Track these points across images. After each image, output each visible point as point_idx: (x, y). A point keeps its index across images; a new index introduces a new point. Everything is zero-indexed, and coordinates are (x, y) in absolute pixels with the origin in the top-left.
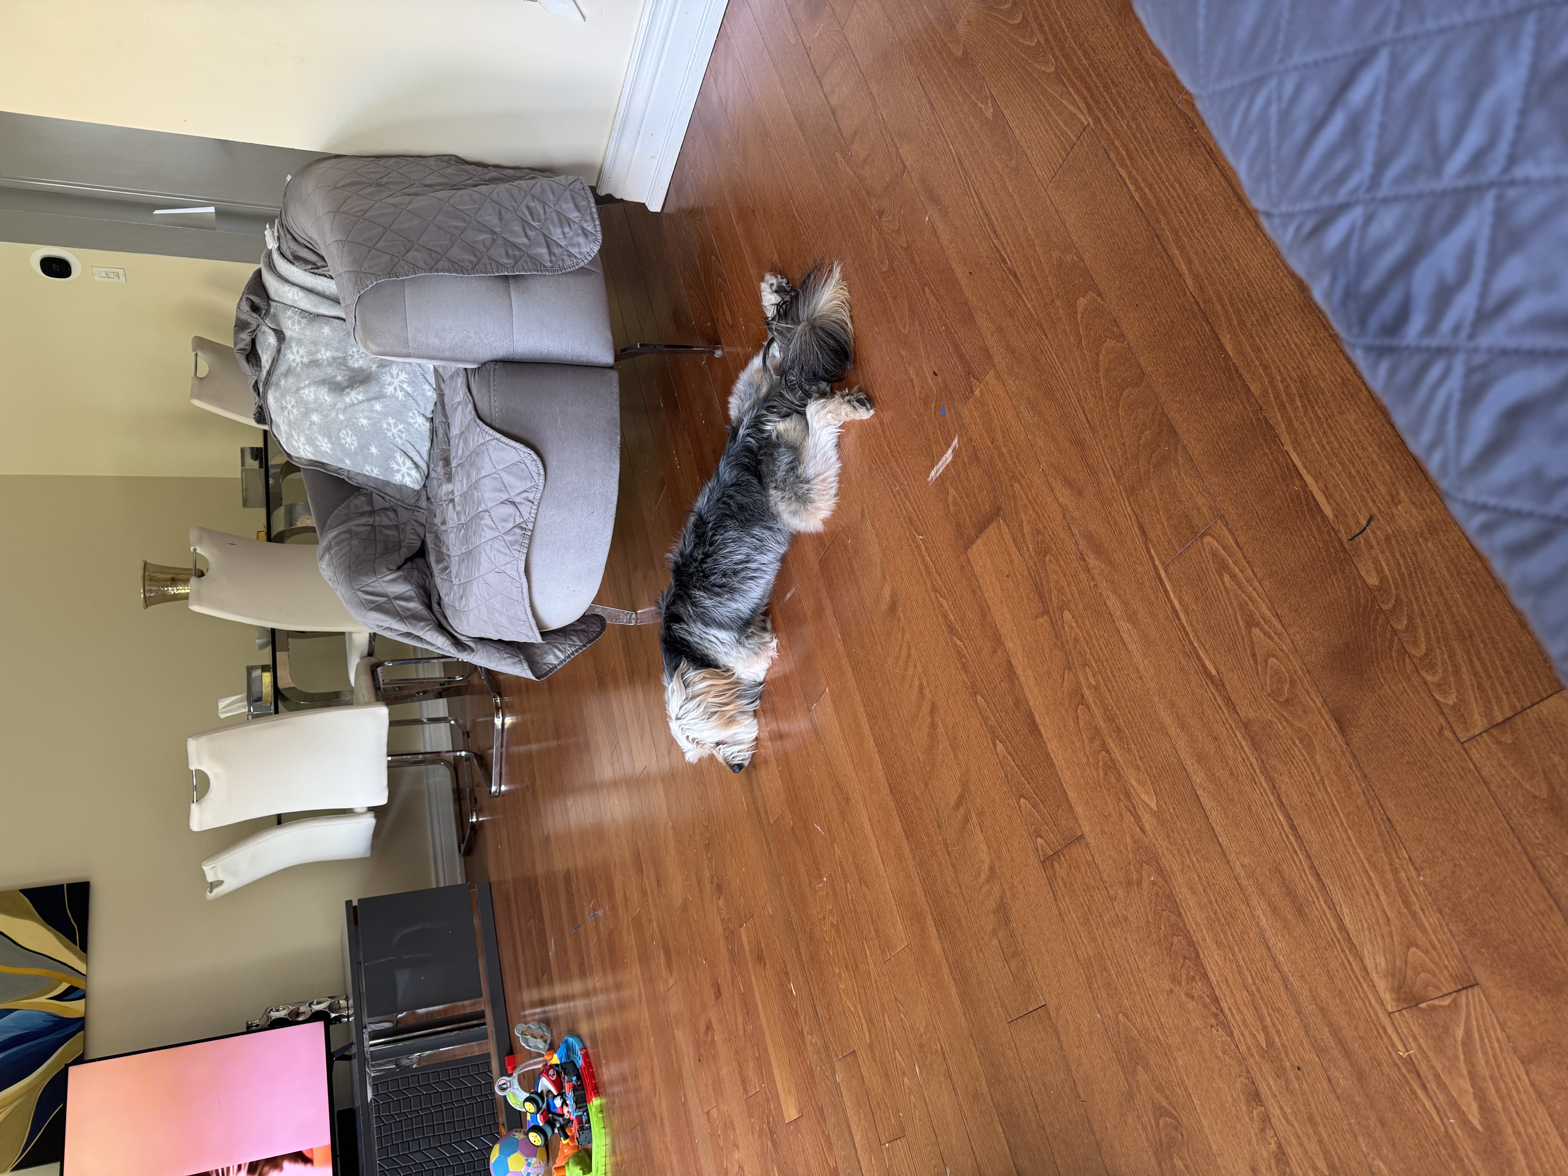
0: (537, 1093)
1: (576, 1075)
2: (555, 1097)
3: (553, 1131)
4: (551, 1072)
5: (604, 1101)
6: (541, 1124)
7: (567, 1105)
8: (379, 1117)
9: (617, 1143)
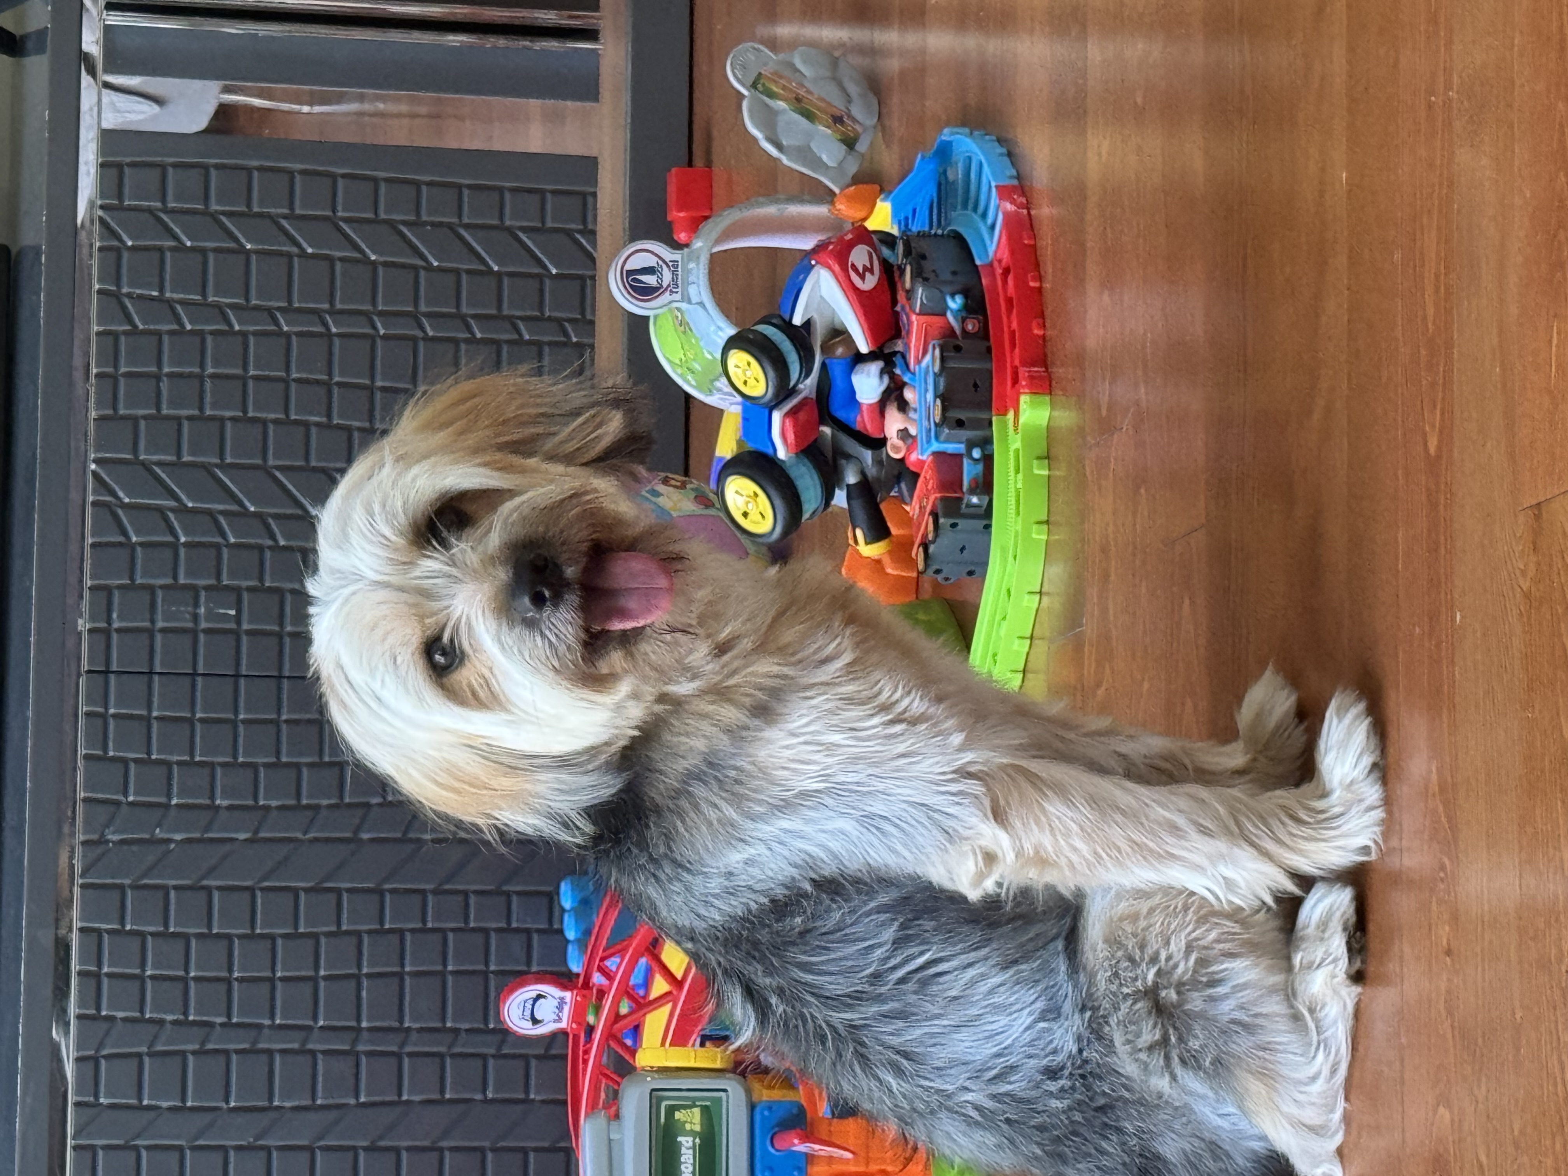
0: (787, 327)
1: (966, 293)
2: (859, 359)
3: (828, 496)
4: (859, 256)
5: (1066, 418)
6: (782, 454)
7: (903, 406)
8: (116, 296)
9: (1093, 593)
